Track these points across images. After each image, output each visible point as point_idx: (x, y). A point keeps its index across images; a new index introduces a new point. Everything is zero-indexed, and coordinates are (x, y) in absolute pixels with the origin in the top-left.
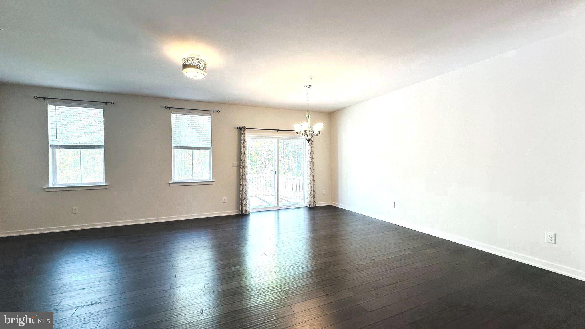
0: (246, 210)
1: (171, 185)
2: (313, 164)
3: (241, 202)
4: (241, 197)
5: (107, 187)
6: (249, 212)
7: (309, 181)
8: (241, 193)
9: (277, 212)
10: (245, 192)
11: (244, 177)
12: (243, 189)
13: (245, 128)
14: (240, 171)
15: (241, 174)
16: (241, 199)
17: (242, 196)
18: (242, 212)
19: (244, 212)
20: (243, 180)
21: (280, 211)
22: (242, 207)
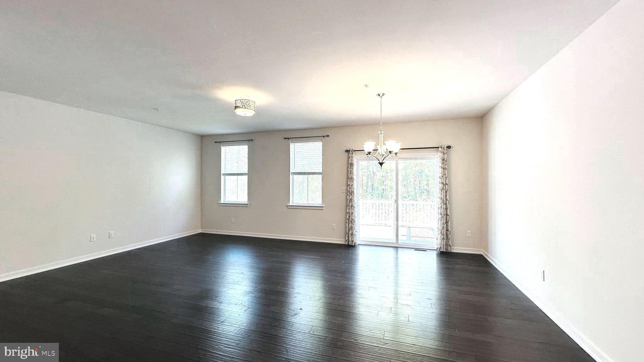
0: (352, 241)
1: (289, 207)
2: (446, 192)
3: (347, 231)
4: (347, 225)
5: (249, 206)
6: (356, 244)
7: (440, 216)
8: (347, 221)
9: (394, 249)
11: (351, 204)
12: (349, 217)
13: (353, 151)
14: (347, 197)
15: (349, 201)
18: (348, 243)
19: (350, 243)
20: (350, 208)
21: (399, 250)
22: (348, 237)
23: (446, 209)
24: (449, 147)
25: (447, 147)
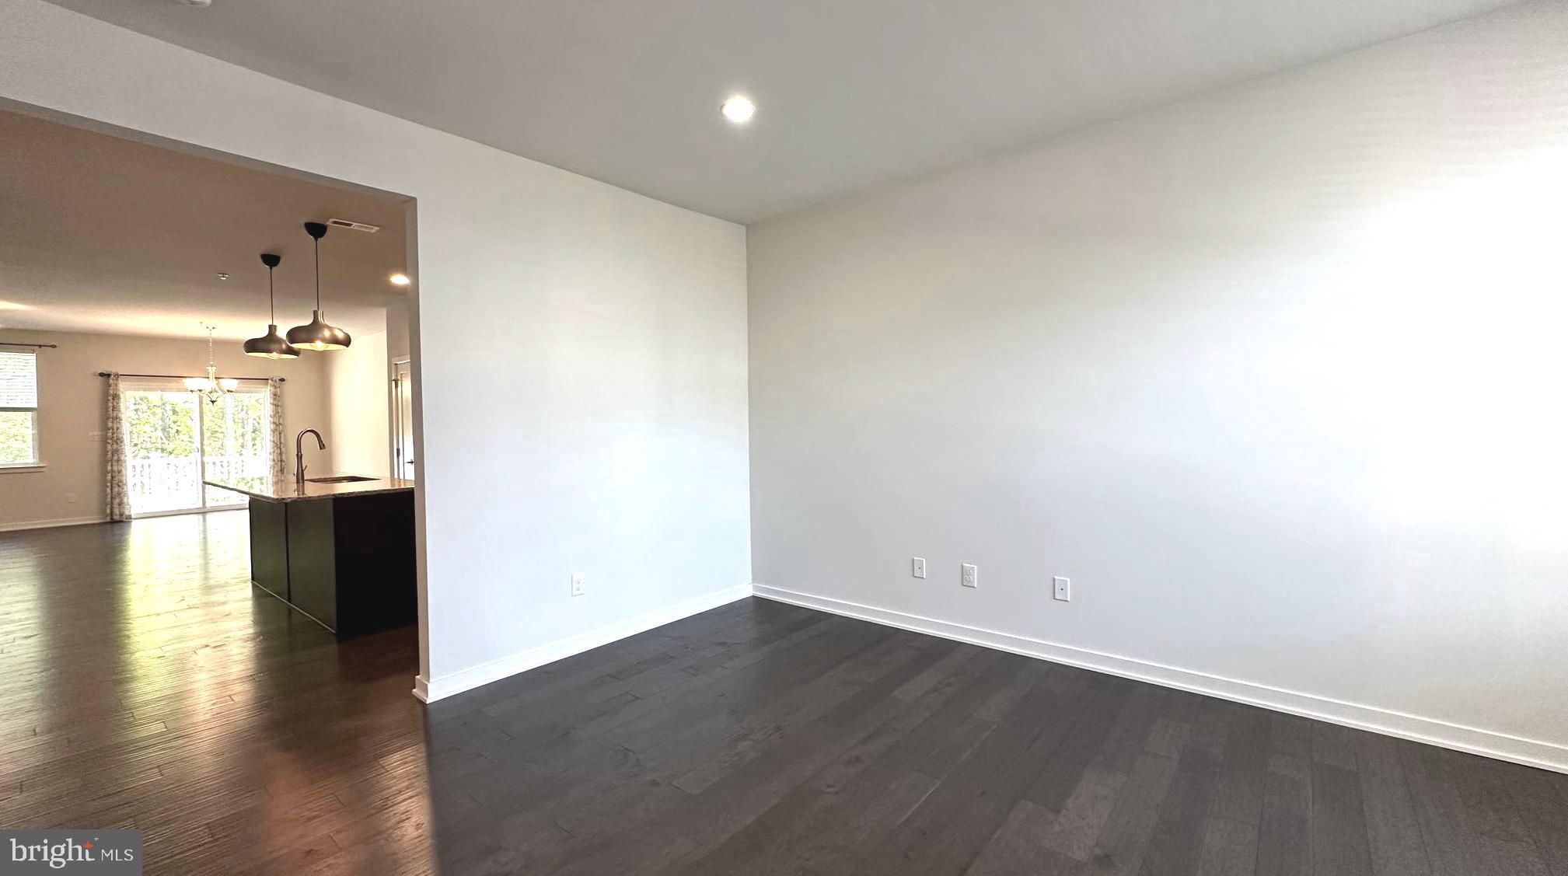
0: (121, 515)
2: (280, 434)
3: (109, 499)
4: (109, 490)
6: (129, 517)
7: (272, 463)
8: (109, 484)
9: (200, 517)
10: (120, 484)
11: (116, 458)
12: (112, 477)
13: (117, 376)
15: (110, 453)
16: (109, 496)
17: (112, 490)
18: (112, 519)
19: (117, 518)
20: (115, 463)
21: (208, 516)
22: (112, 508)
23: (281, 454)
24: (282, 380)
25: (280, 380)
